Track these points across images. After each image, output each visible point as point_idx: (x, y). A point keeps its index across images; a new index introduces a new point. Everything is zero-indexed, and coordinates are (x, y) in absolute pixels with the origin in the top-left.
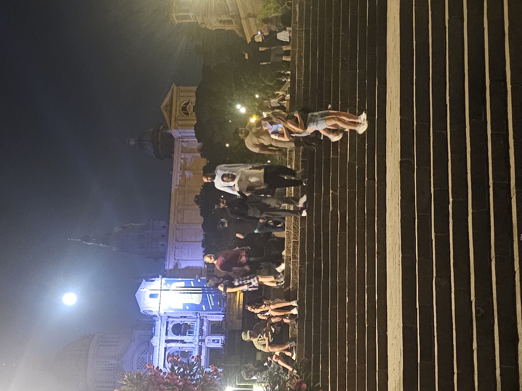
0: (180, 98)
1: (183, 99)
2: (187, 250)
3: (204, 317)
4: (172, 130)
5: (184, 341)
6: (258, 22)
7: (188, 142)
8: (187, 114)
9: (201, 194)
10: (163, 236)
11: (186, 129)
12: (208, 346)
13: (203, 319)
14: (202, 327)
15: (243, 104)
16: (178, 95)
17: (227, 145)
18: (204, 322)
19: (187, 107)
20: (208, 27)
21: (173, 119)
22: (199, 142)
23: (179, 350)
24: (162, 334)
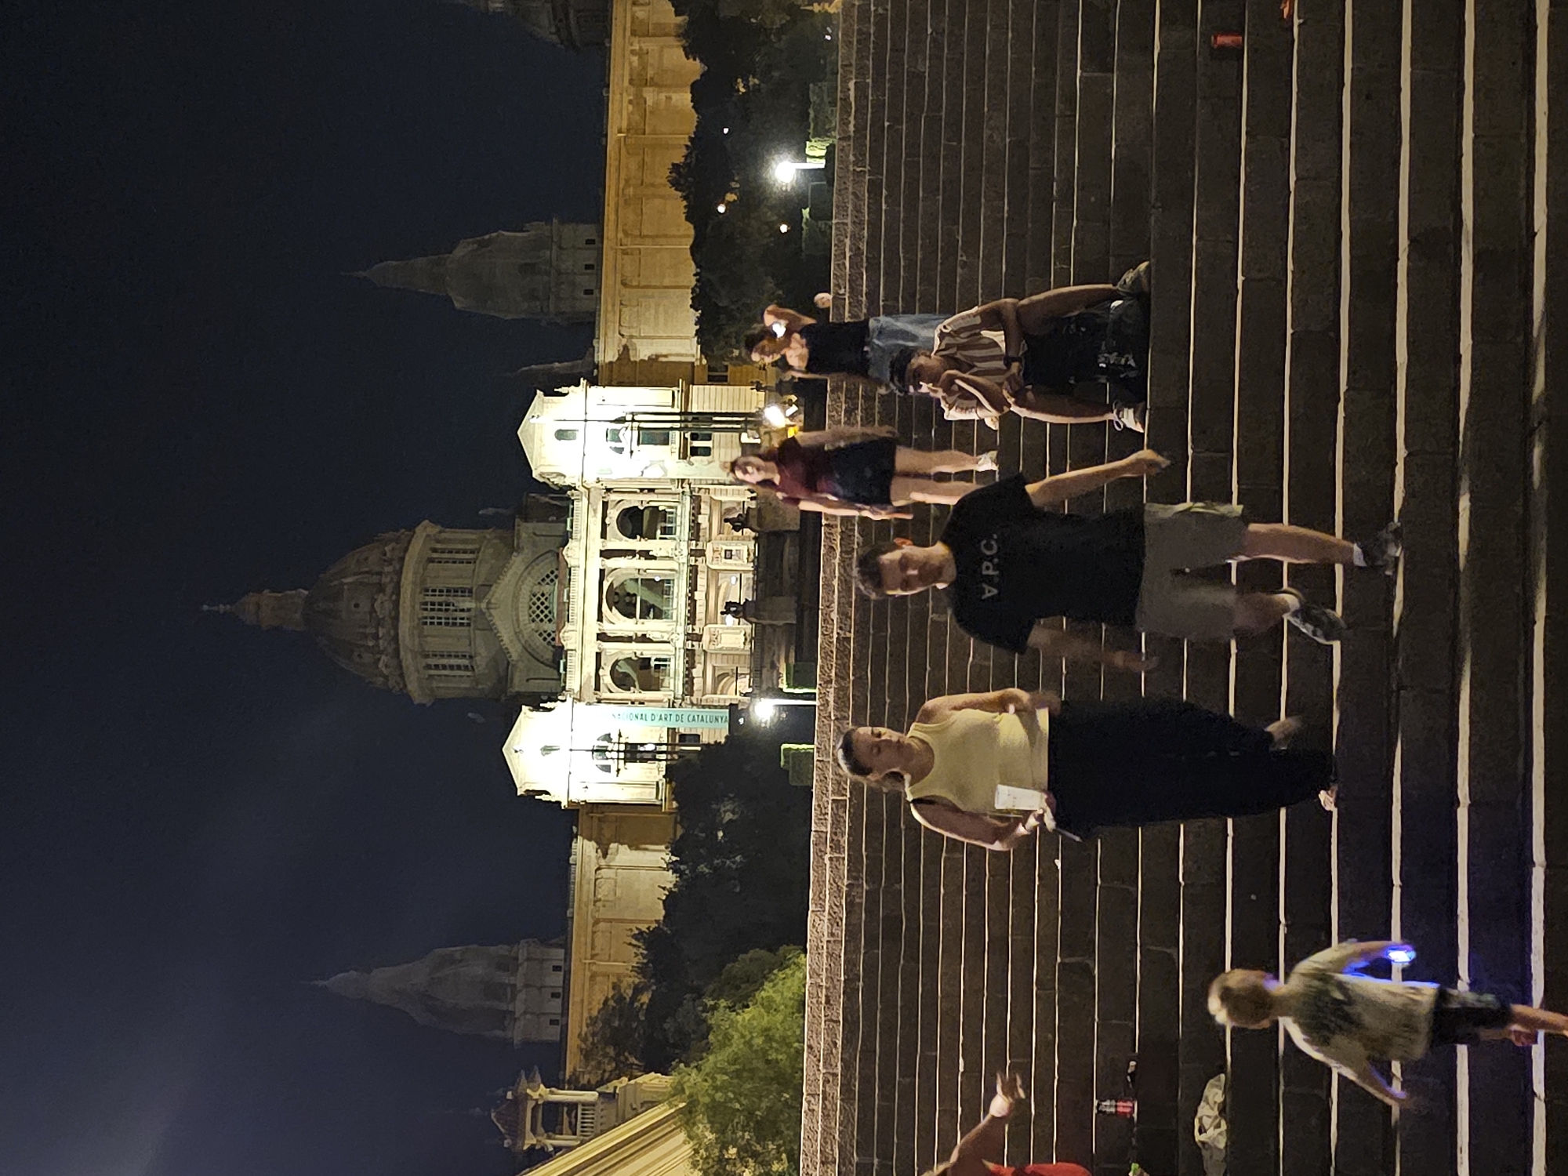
2: (653, 311)
3: (703, 491)
9: (686, 160)
10: (587, 267)
12: (710, 566)
13: (699, 496)
23: (637, 576)
24: (591, 535)
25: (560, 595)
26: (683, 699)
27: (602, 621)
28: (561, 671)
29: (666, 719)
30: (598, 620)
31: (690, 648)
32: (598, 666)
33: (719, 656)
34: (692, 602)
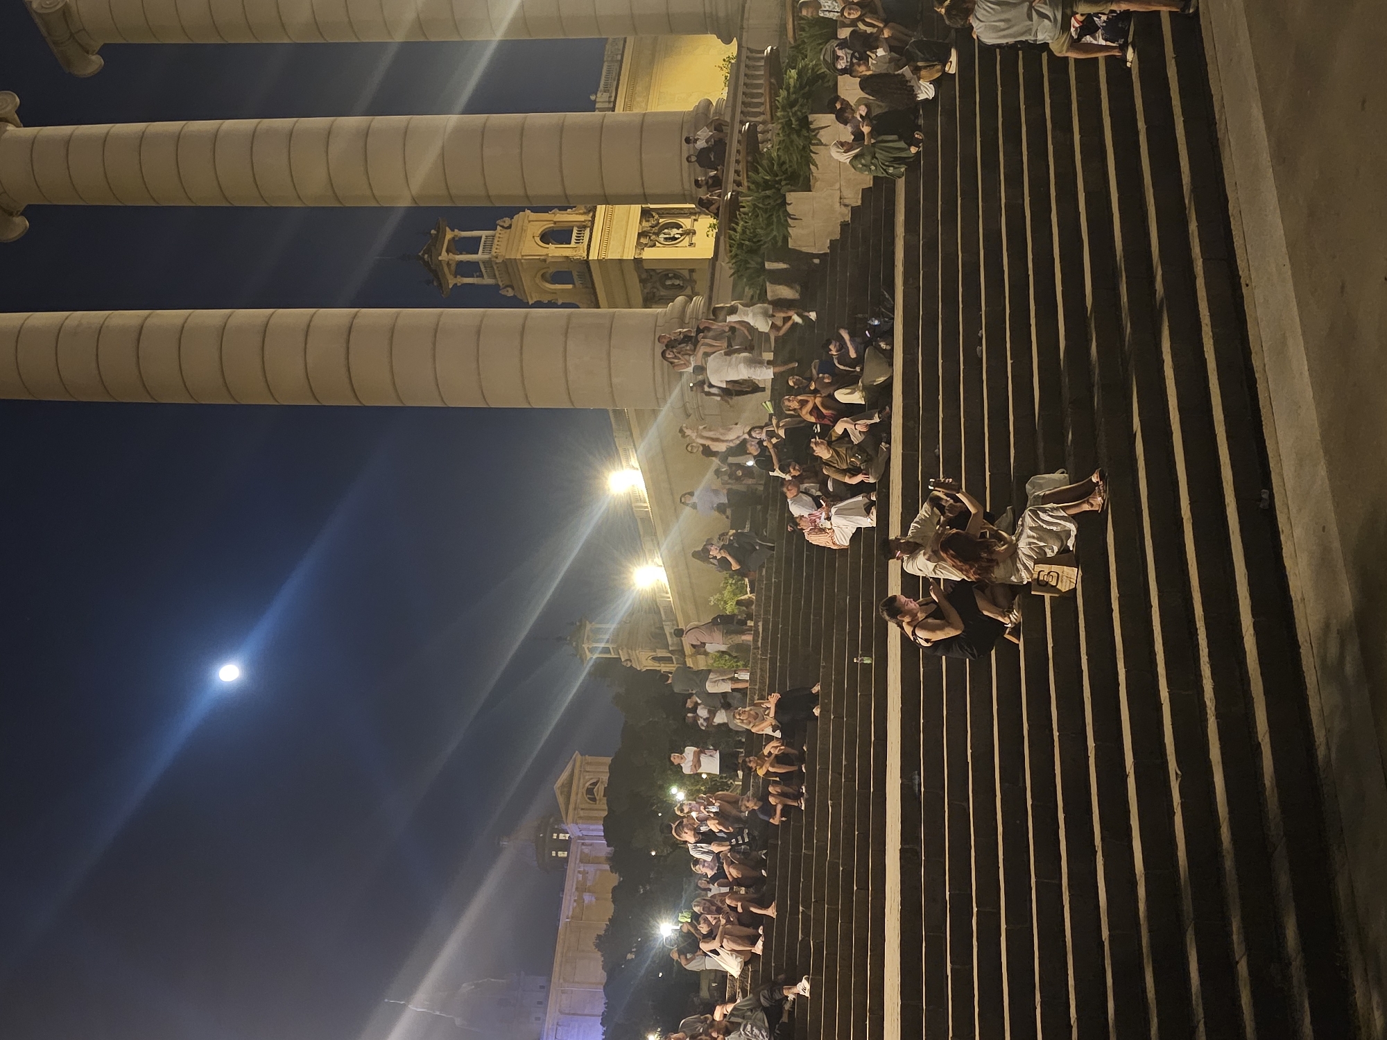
0: (585, 774)
1: (589, 775)
2: (576, 1030)
4: (569, 825)
6: (711, 661)
7: (591, 845)
8: (594, 800)
9: (605, 932)
10: (540, 1003)
11: (592, 824)
15: (680, 787)
16: (582, 770)
17: (653, 853)
19: (595, 790)
20: (634, 666)
21: (571, 806)
22: (608, 846)
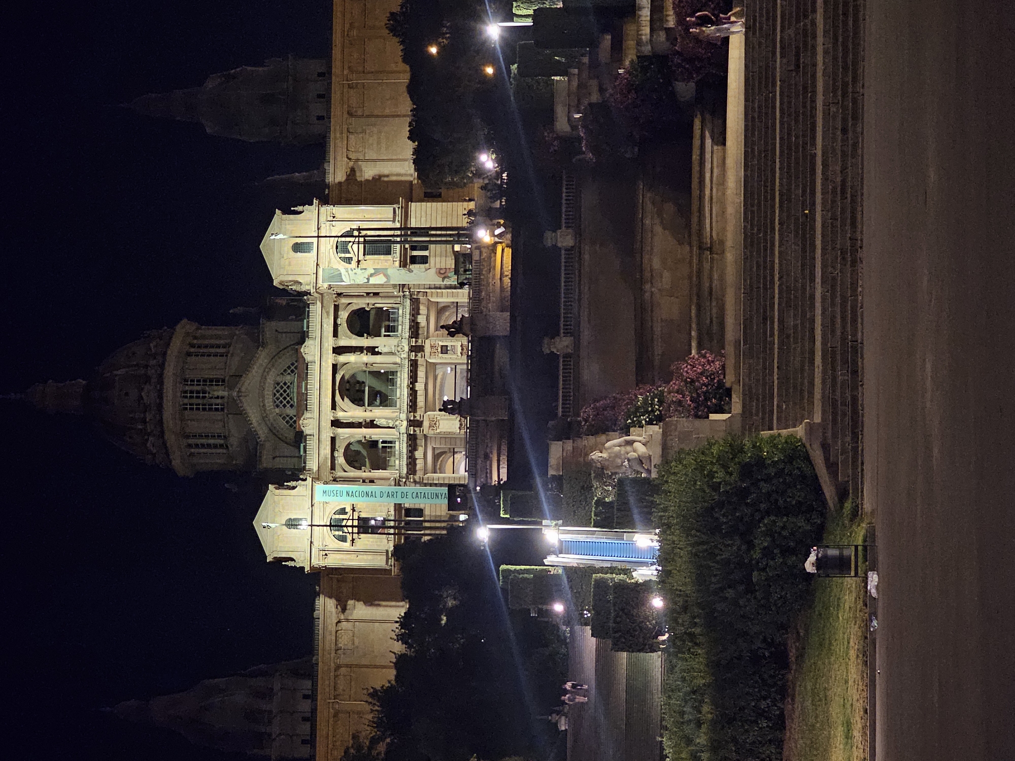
2: (375, 137)
3: (421, 294)
5: (376, 350)
12: (430, 361)
13: (418, 300)
14: (417, 318)
18: (421, 307)
23: (364, 369)
24: (325, 334)
25: (299, 387)
26: (407, 478)
27: (335, 410)
28: (302, 453)
29: (393, 495)
30: (332, 409)
31: (412, 433)
32: (333, 449)
33: (438, 441)
34: (413, 393)
